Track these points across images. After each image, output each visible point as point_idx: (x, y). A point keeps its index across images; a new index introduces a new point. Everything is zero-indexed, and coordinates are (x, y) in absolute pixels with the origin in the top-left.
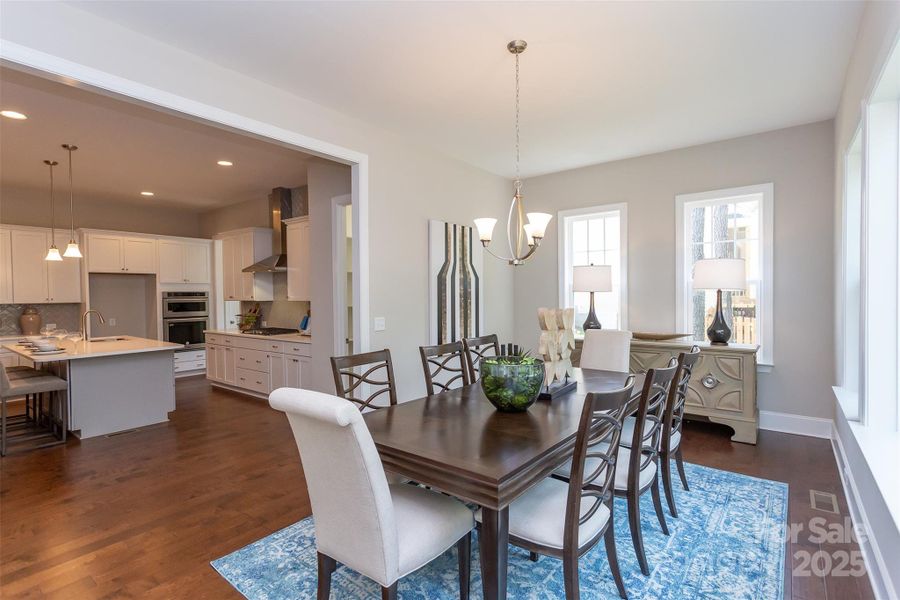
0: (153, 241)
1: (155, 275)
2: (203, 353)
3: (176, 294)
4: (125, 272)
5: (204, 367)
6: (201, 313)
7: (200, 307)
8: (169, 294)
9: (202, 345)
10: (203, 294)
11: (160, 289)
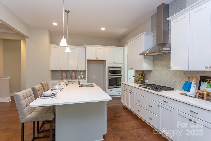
0: (105, 48)
1: (106, 60)
2: (120, 89)
3: (112, 67)
4: (96, 59)
5: (120, 94)
6: (119, 74)
7: (120, 72)
8: (110, 67)
9: (119, 86)
10: (120, 67)
11: (107, 65)
